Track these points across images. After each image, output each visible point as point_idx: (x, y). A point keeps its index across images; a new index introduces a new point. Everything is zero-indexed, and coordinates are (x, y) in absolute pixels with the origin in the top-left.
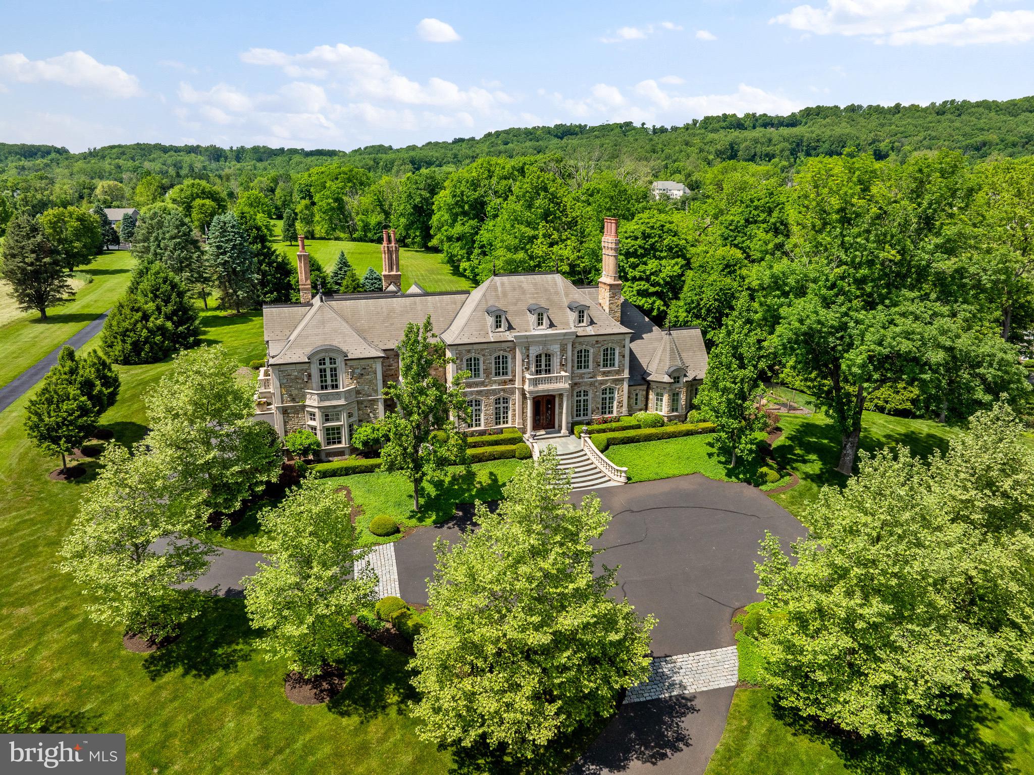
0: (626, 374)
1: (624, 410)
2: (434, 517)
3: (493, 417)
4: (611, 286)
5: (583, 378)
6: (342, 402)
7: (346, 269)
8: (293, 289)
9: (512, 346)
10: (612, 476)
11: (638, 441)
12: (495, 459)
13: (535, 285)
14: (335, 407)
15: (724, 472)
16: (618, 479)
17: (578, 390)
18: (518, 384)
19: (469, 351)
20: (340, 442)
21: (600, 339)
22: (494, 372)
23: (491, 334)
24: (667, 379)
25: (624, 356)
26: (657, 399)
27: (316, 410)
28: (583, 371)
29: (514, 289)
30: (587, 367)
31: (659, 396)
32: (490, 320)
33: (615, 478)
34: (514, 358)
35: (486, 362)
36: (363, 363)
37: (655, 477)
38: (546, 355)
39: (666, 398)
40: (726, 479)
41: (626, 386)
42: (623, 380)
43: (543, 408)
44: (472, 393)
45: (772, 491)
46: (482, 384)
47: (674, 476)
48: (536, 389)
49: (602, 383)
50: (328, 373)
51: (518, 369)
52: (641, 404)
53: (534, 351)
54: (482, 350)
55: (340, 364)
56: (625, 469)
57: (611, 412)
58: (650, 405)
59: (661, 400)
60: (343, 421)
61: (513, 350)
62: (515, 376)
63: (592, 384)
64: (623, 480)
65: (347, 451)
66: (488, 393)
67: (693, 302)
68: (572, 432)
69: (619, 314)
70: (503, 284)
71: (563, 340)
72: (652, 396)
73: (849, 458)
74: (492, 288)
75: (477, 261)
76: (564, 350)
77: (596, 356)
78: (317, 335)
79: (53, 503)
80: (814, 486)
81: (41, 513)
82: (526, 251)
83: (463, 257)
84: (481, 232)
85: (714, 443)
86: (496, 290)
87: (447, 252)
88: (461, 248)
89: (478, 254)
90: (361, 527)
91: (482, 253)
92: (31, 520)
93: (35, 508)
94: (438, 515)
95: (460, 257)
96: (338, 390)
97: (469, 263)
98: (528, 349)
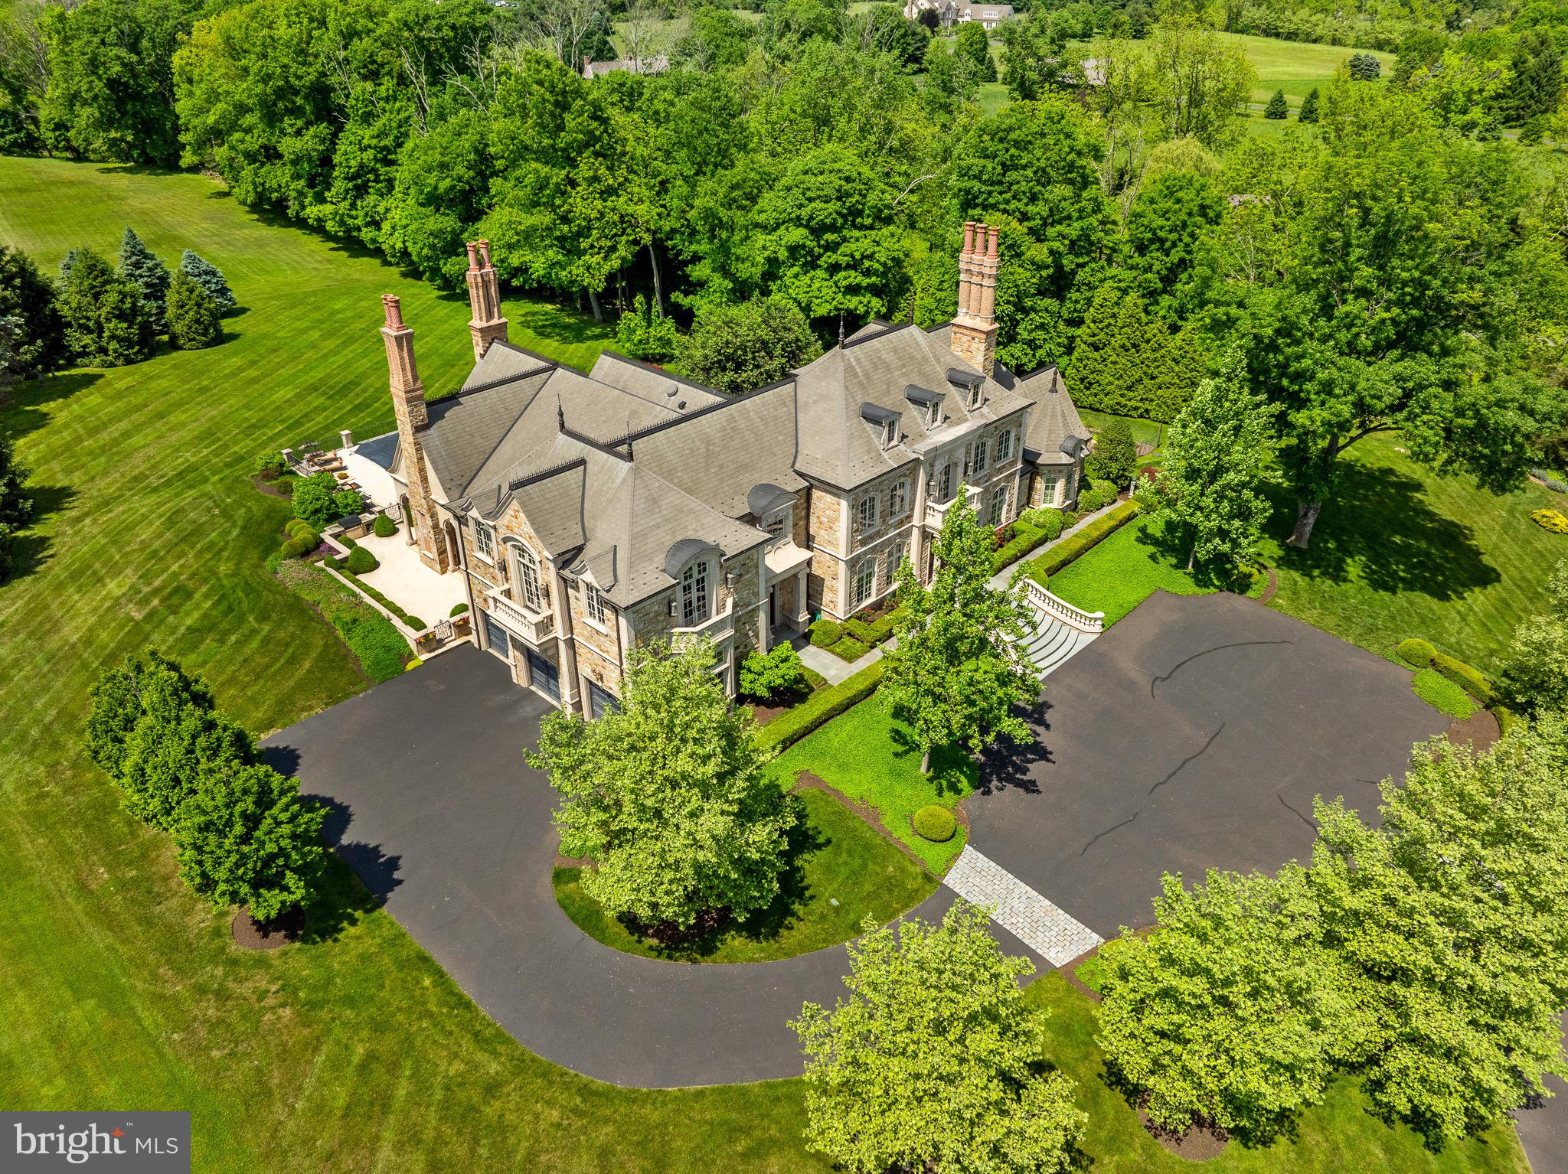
0: (1019, 466)
1: (1013, 512)
2: (964, 779)
3: (886, 577)
4: (987, 333)
6: (727, 632)
7: (149, 263)
8: (70, 326)
9: (912, 468)
10: (1081, 627)
11: (1070, 562)
13: (896, 351)
14: (718, 644)
16: (1091, 629)
18: (916, 521)
19: (865, 493)
21: (1000, 422)
22: (889, 511)
23: (885, 455)
24: (1065, 459)
25: (1019, 440)
26: (1047, 488)
29: (876, 367)
30: (982, 468)
31: (1050, 483)
32: (877, 436)
33: (1087, 628)
34: (914, 483)
35: (885, 501)
36: (741, 557)
37: (1123, 612)
38: (947, 466)
39: (1060, 485)
40: (1201, 590)
41: (1017, 480)
42: (1014, 473)
44: (867, 553)
45: (1265, 596)
46: (877, 535)
47: (1140, 604)
50: (694, 587)
51: (919, 498)
52: (1024, 500)
53: (939, 466)
54: (880, 483)
55: (714, 572)
56: (1100, 614)
57: (999, 521)
59: (1053, 488)
61: (915, 472)
62: (912, 509)
63: (987, 490)
64: (1097, 628)
66: (882, 546)
69: (992, 373)
70: (858, 360)
71: (967, 440)
72: (1040, 484)
73: (1309, 529)
74: (849, 370)
75: (346, 204)
76: (968, 453)
77: (993, 450)
78: (658, 526)
79: (350, 1001)
80: (1296, 575)
81: (365, 1034)
82: (554, 208)
83: (301, 193)
84: (341, 148)
85: (1145, 537)
86: (856, 375)
87: (254, 183)
88: (297, 177)
89: (347, 191)
90: (903, 834)
91: (356, 187)
92: (371, 1057)
93: (337, 1030)
94: (962, 772)
95: (293, 194)
96: (715, 619)
97: (328, 209)
98: (932, 465)
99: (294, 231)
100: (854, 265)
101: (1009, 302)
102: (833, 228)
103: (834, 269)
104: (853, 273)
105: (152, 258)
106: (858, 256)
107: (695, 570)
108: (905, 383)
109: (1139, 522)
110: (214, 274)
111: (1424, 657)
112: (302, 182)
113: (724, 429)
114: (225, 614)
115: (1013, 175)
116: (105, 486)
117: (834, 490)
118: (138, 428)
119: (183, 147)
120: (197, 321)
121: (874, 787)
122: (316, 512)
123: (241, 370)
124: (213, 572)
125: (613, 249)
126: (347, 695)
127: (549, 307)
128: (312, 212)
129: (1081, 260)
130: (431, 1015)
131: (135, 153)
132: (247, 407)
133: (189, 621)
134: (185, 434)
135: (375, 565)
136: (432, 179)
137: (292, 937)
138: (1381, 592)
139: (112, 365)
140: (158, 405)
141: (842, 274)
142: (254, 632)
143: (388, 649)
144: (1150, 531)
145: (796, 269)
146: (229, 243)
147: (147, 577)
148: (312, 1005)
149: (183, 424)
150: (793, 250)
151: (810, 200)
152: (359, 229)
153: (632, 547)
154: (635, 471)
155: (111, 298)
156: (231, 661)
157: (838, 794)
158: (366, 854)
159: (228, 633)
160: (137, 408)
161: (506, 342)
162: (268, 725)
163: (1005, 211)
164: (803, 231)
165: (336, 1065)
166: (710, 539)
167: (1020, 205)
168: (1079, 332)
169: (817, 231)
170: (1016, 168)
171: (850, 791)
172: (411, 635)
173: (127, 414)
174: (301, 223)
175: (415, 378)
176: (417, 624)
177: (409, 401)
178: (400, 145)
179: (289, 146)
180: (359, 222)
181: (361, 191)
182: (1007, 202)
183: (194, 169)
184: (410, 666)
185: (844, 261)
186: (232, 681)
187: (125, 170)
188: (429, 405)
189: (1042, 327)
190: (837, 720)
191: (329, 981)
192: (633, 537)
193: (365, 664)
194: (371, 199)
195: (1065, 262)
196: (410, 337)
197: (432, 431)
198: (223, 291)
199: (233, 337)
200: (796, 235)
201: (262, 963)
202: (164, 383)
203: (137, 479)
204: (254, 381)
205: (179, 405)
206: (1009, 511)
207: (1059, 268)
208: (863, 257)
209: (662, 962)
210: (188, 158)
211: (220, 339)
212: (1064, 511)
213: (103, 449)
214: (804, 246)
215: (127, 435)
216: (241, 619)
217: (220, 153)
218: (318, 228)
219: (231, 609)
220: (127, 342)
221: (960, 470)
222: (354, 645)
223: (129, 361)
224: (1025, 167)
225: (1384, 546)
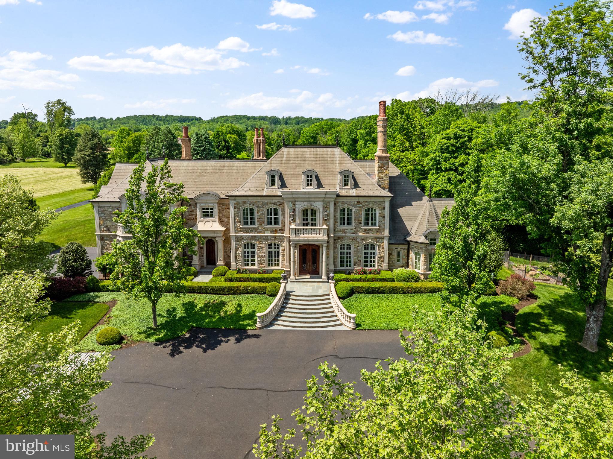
0: (386, 233)
1: (385, 264)
2: (161, 336)
3: (266, 259)
4: (381, 159)
5: (345, 233)
9: (280, 200)
10: (343, 321)
11: (383, 292)
12: (248, 293)
16: (347, 324)
17: (342, 243)
18: (285, 233)
19: (245, 202)
21: (361, 200)
22: (266, 221)
23: (266, 190)
25: (384, 217)
26: (416, 259)
27: (121, 239)
28: (346, 227)
29: (297, 158)
30: (349, 224)
31: (417, 254)
32: (266, 179)
33: (345, 323)
34: (283, 211)
35: (260, 213)
37: (385, 327)
38: (312, 210)
39: (422, 257)
41: (386, 243)
42: (383, 238)
43: (309, 256)
44: (247, 237)
46: (256, 230)
48: (297, 238)
49: (363, 239)
51: (286, 220)
52: (402, 262)
53: (300, 206)
54: (256, 202)
56: (353, 315)
57: (372, 266)
58: (410, 262)
59: (419, 259)
61: (282, 204)
62: (284, 226)
63: (354, 239)
64: (351, 325)
66: (261, 239)
69: (387, 182)
71: (325, 198)
72: (412, 255)
73: (592, 333)
76: (326, 207)
77: (358, 215)
94: (167, 334)
98: (294, 204)
108: (309, 167)
157: (109, 311)
171: (115, 313)
206: (381, 261)
212: (426, 277)
221: (319, 215)
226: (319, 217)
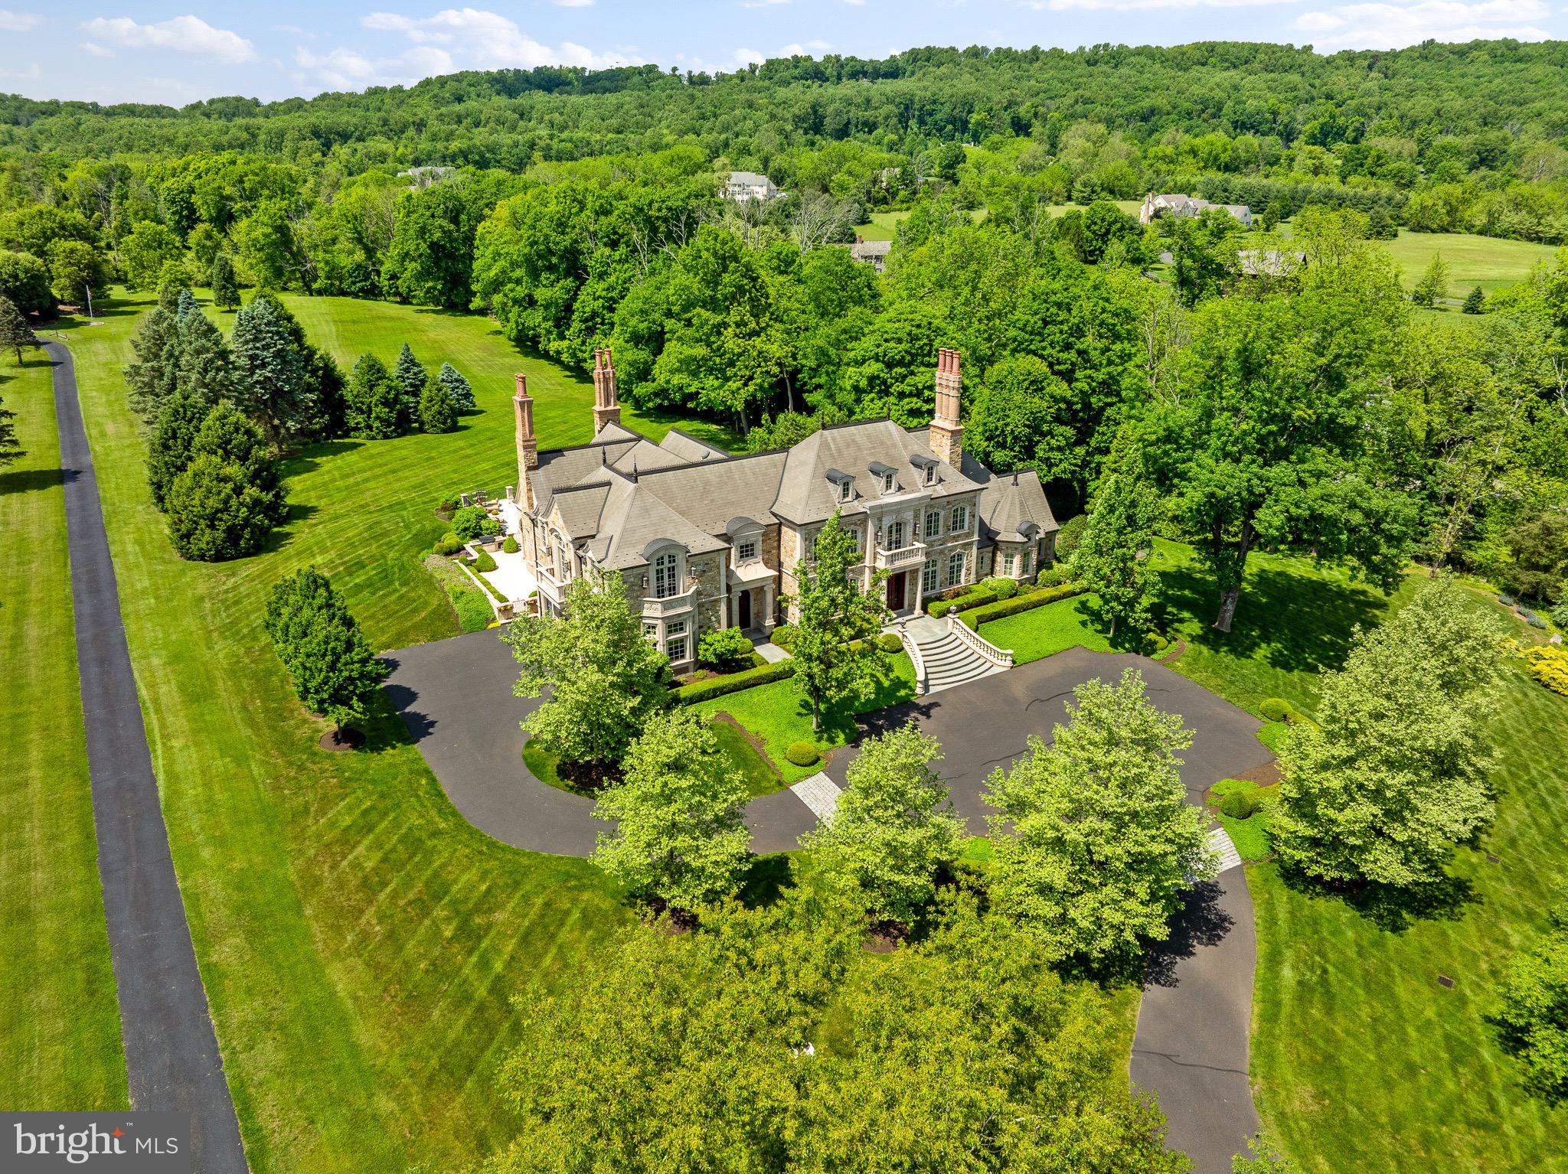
0: (976, 538)
1: (973, 577)
2: (842, 736)
4: (952, 432)
5: (933, 546)
6: (688, 609)
7: (416, 369)
8: (350, 407)
9: (862, 518)
10: (995, 660)
11: (1005, 615)
13: (869, 436)
14: (679, 615)
15: (1107, 643)
16: (1003, 663)
17: (927, 561)
18: (868, 562)
19: (818, 530)
20: (683, 657)
21: (950, 499)
23: (839, 506)
24: (1020, 538)
25: (974, 516)
26: (1006, 561)
27: (659, 622)
28: (933, 538)
29: (848, 445)
30: (936, 533)
31: (1009, 557)
32: (836, 491)
33: (999, 662)
34: (865, 532)
36: (705, 557)
37: (1038, 656)
38: (898, 525)
39: (1017, 560)
40: (1112, 650)
41: (974, 550)
42: (972, 543)
45: (1165, 659)
47: (1057, 653)
48: (889, 567)
49: (951, 549)
50: (666, 574)
51: (870, 544)
52: (987, 570)
53: (887, 522)
55: (681, 563)
56: (1010, 651)
57: (958, 582)
58: (997, 568)
59: (1012, 562)
60: (688, 631)
61: (864, 523)
62: (865, 552)
63: (941, 552)
64: (1009, 664)
65: (691, 667)
67: (997, 428)
68: (925, 609)
69: (959, 465)
70: (834, 439)
71: (914, 505)
72: (1000, 558)
73: (1229, 615)
74: (824, 445)
75: (579, 341)
76: (916, 516)
77: (946, 519)
78: (645, 527)
79: (373, 782)
80: (1204, 649)
81: (374, 797)
82: (709, 345)
83: (549, 332)
84: (581, 298)
85: (1084, 608)
86: (830, 449)
87: (517, 322)
88: (545, 319)
89: (580, 331)
90: (777, 758)
91: (587, 328)
92: (372, 808)
93: (359, 793)
94: (844, 732)
95: (543, 332)
96: (681, 595)
97: (566, 343)
98: (880, 520)
99: (543, 362)
100: (918, 394)
101: (1025, 426)
102: (901, 363)
103: (902, 395)
104: (915, 400)
105: (419, 365)
106: (920, 386)
107: (666, 560)
108: (871, 459)
109: (1083, 597)
110: (463, 382)
111: (1277, 712)
112: (550, 323)
113: (721, 476)
114: (381, 579)
115: (1051, 328)
116: (340, 509)
117: (793, 525)
118: (375, 477)
119: (474, 294)
120: (440, 413)
121: (771, 729)
122: (465, 529)
123: (462, 449)
124: (384, 557)
125: (751, 378)
126: (444, 637)
127: (714, 427)
128: (554, 346)
129: (1109, 400)
130: (418, 796)
131: (443, 299)
132: (455, 471)
133: (357, 581)
134: (406, 484)
135: (495, 568)
136: (633, 322)
137: (354, 747)
138: (1278, 669)
139: (373, 438)
140: (394, 466)
141: (907, 400)
142: (396, 591)
143: (479, 613)
144: (1089, 604)
145: (872, 395)
146: (489, 367)
147: (341, 556)
148: (349, 779)
149: (406, 478)
150: (872, 379)
151: (886, 341)
152: (585, 360)
153: (622, 537)
154: (637, 490)
155: (381, 389)
156: (375, 605)
157: (741, 728)
158: (418, 718)
159: (380, 589)
160: (380, 466)
161: (617, 423)
162: (388, 646)
163: (1041, 357)
164: (880, 365)
165: (350, 809)
166: (682, 542)
167: (1054, 352)
168: (1105, 459)
169: (890, 365)
170: (1054, 322)
171: (751, 727)
172: (496, 604)
173: (371, 469)
174: (546, 355)
175: (531, 432)
176: (502, 599)
177: (525, 448)
178: (623, 297)
179: (541, 294)
180: (586, 355)
181: (591, 331)
182: (1044, 348)
183: (482, 312)
184: (491, 626)
185: (907, 390)
186: (372, 617)
187: (434, 311)
188: (539, 454)
189: (1060, 449)
190: (763, 687)
191: (365, 771)
192: (624, 530)
193: (461, 620)
194: (597, 337)
195: (1093, 400)
196: (530, 403)
197: (540, 471)
198: (467, 395)
199: (466, 428)
200: (873, 368)
201: (330, 757)
202: (404, 452)
203: (362, 506)
204: (468, 456)
205: (407, 467)
206: (968, 574)
207: (1087, 406)
208: (924, 388)
209: (572, 794)
210: (477, 303)
211: (455, 428)
212: (1021, 583)
213: (347, 488)
214: (878, 377)
215: (366, 480)
216: (391, 583)
217: (497, 299)
218: (555, 359)
219: (386, 577)
220: (387, 422)
221: (909, 529)
222: (458, 607)
223: (386, 437)
224: (1062, 323)
225: (1309, 640)
226: (908, 530)
